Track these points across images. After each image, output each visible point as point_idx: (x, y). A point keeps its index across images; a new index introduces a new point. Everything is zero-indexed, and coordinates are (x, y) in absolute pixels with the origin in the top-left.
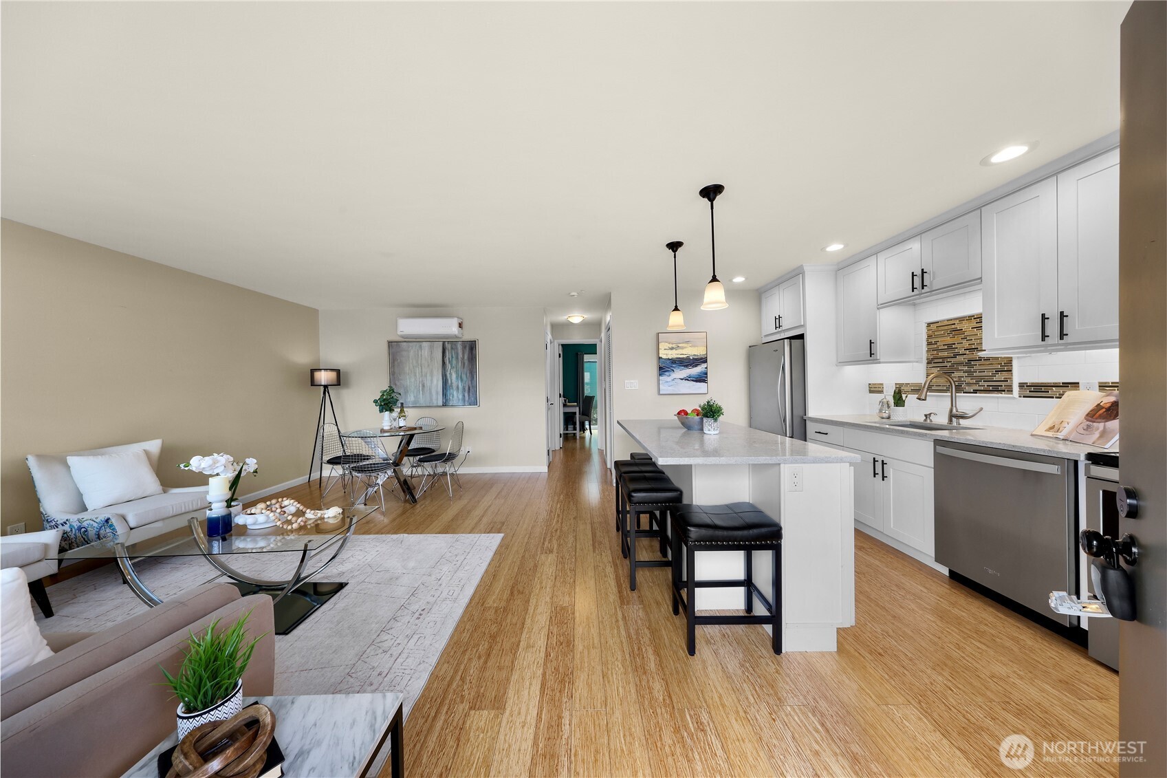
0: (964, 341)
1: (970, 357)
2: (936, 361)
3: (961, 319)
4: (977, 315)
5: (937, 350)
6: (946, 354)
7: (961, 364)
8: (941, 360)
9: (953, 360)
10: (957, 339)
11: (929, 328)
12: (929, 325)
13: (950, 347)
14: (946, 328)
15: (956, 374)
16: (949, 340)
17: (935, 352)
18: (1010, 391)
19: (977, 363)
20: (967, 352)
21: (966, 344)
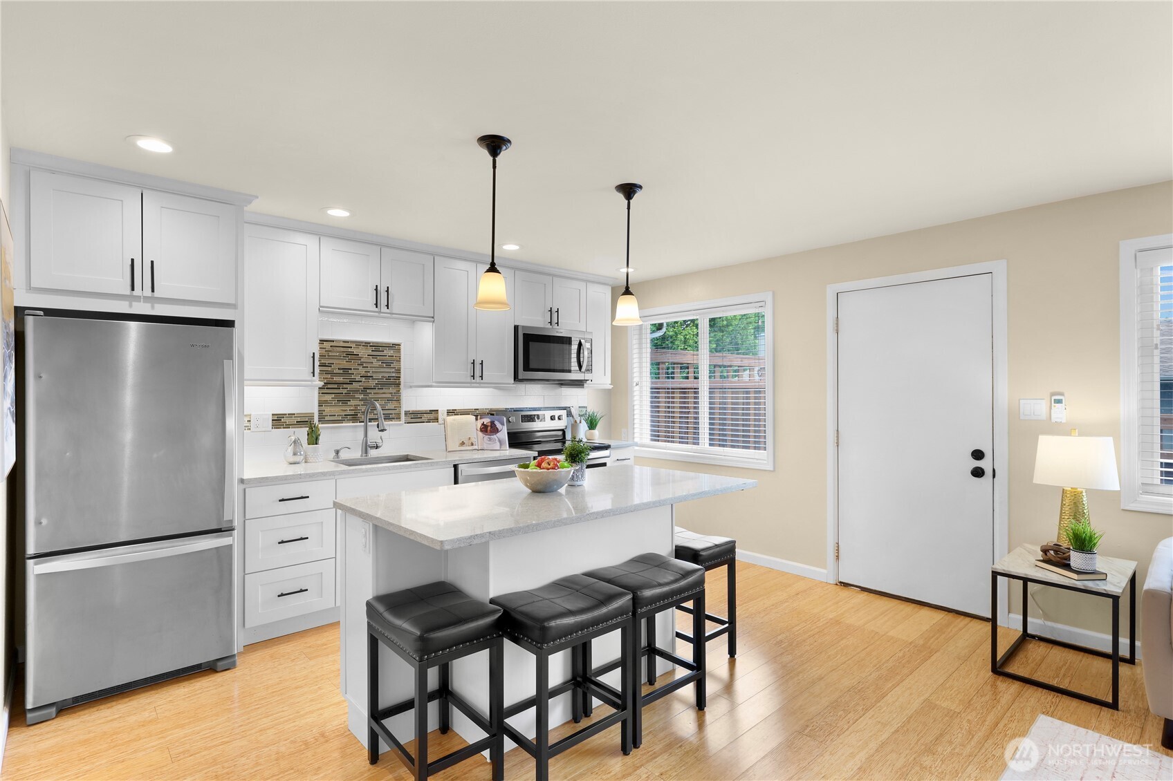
0: (361, 368)
1: (366, 385)
2: (329, 386)
3: (358, 344)
4: (373, 343)
5: (332, 373)
6: (340, 379)
7: (356, 391)
8: (336, 386)
9: (349, 387)
10: (353, 365)
11: (322, 346)
12: (322, 341)
13: (346, 371)
14: (342, 349)
15: (353, 402)
16: (344, 364)
17: (329, 376)
18: (399, 418)
19: (372, 391)
20: (363, 379)
21: (362, 371)
